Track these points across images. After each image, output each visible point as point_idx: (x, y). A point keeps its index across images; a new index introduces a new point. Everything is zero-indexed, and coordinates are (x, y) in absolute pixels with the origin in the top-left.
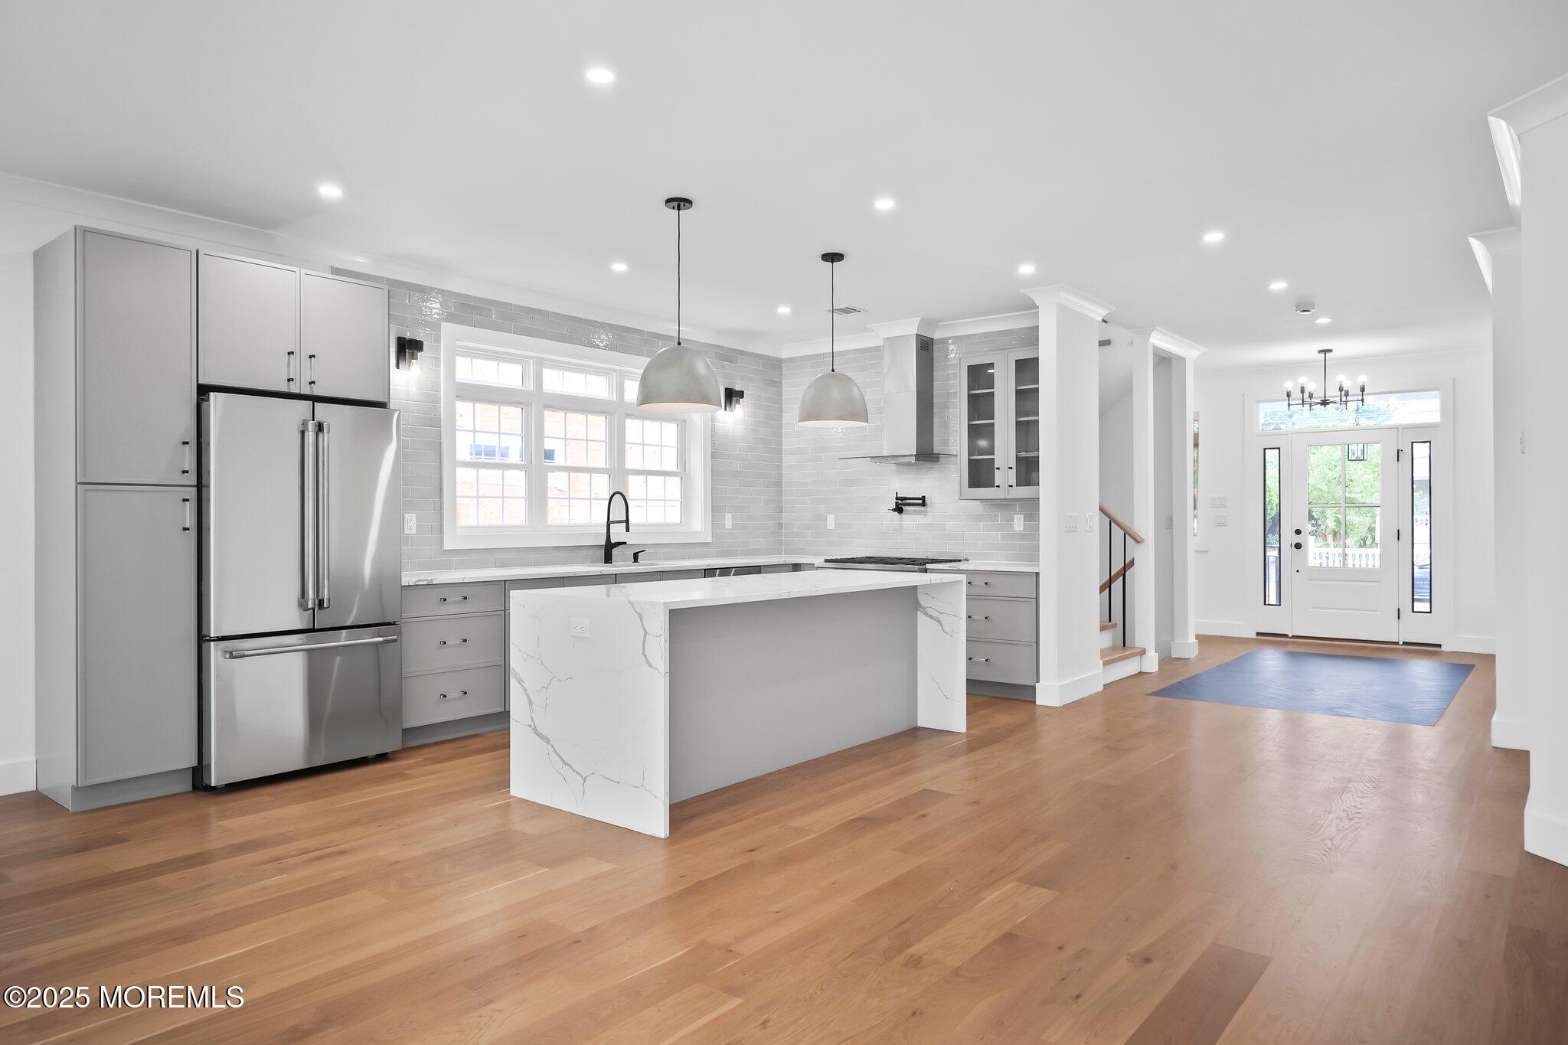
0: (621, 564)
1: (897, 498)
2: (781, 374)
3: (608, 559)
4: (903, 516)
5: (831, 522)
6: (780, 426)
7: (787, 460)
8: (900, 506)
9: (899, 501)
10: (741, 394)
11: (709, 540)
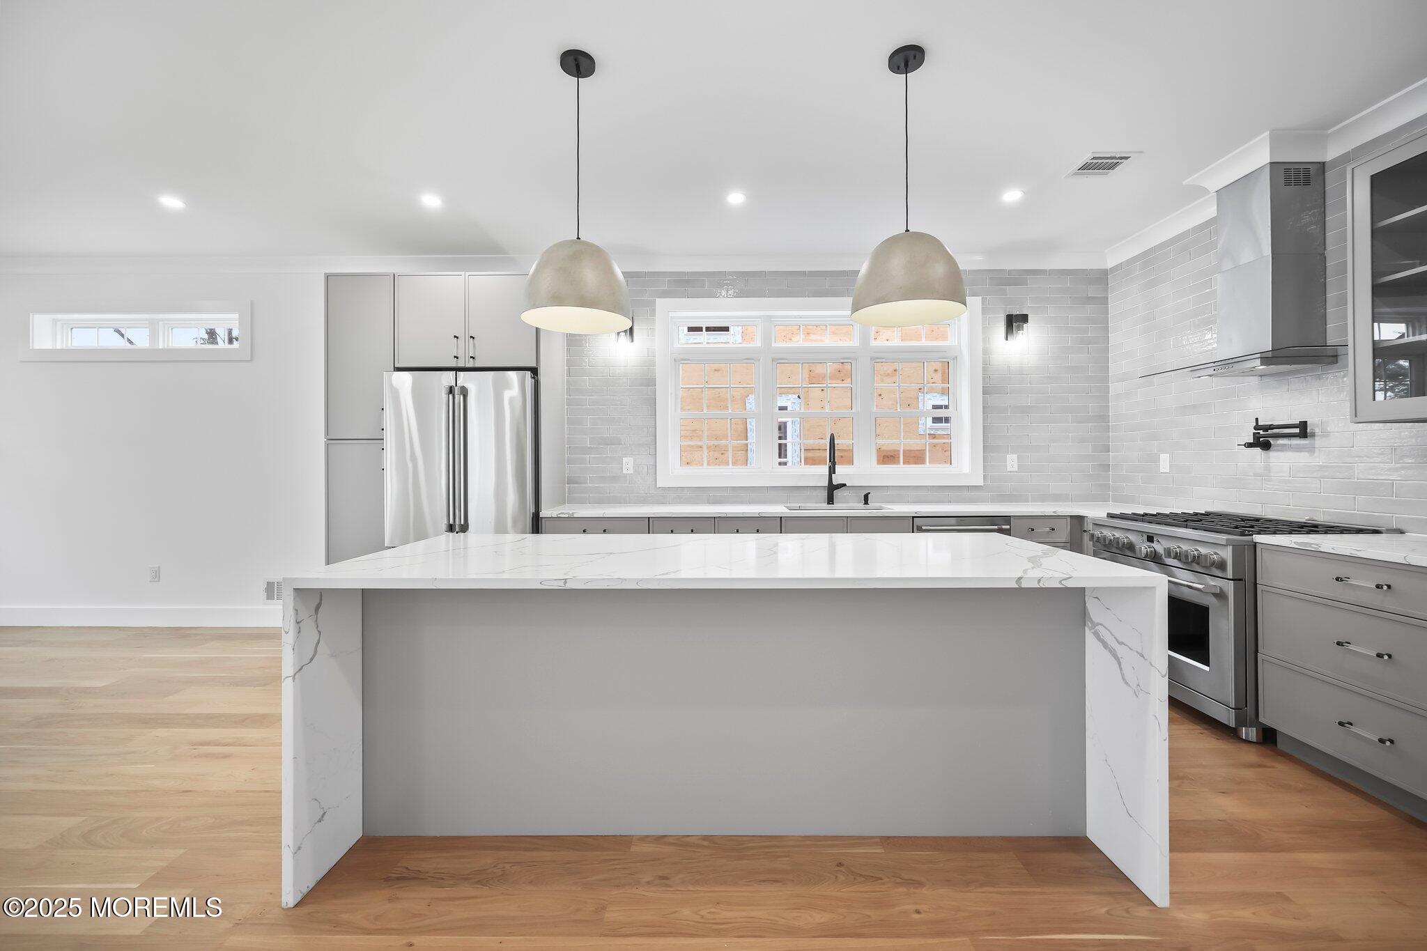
0: (847, 506)
1: (1257, 427)
2: (1106, 289)
3: (830, 500)
4: (1273, 454)
5: (1165, 460)
6: (1107, 350)
7: (1114, 388)
8: (1263, 439)
9: (1261, 432)
10: (1024, 318)
11: (981, 483)
